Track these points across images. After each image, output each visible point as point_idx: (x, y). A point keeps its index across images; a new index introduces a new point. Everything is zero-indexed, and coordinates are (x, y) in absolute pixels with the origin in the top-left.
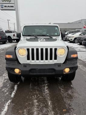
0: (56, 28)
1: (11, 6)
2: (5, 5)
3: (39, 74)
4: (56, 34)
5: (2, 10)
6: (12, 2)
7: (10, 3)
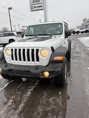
0: (60, 26)
1: (40, 7)
2: (34, 6)
3: (17, 75)
4: (58, 32)
5: (32, 11)
6: (41, 2)
7: (39, 3)
